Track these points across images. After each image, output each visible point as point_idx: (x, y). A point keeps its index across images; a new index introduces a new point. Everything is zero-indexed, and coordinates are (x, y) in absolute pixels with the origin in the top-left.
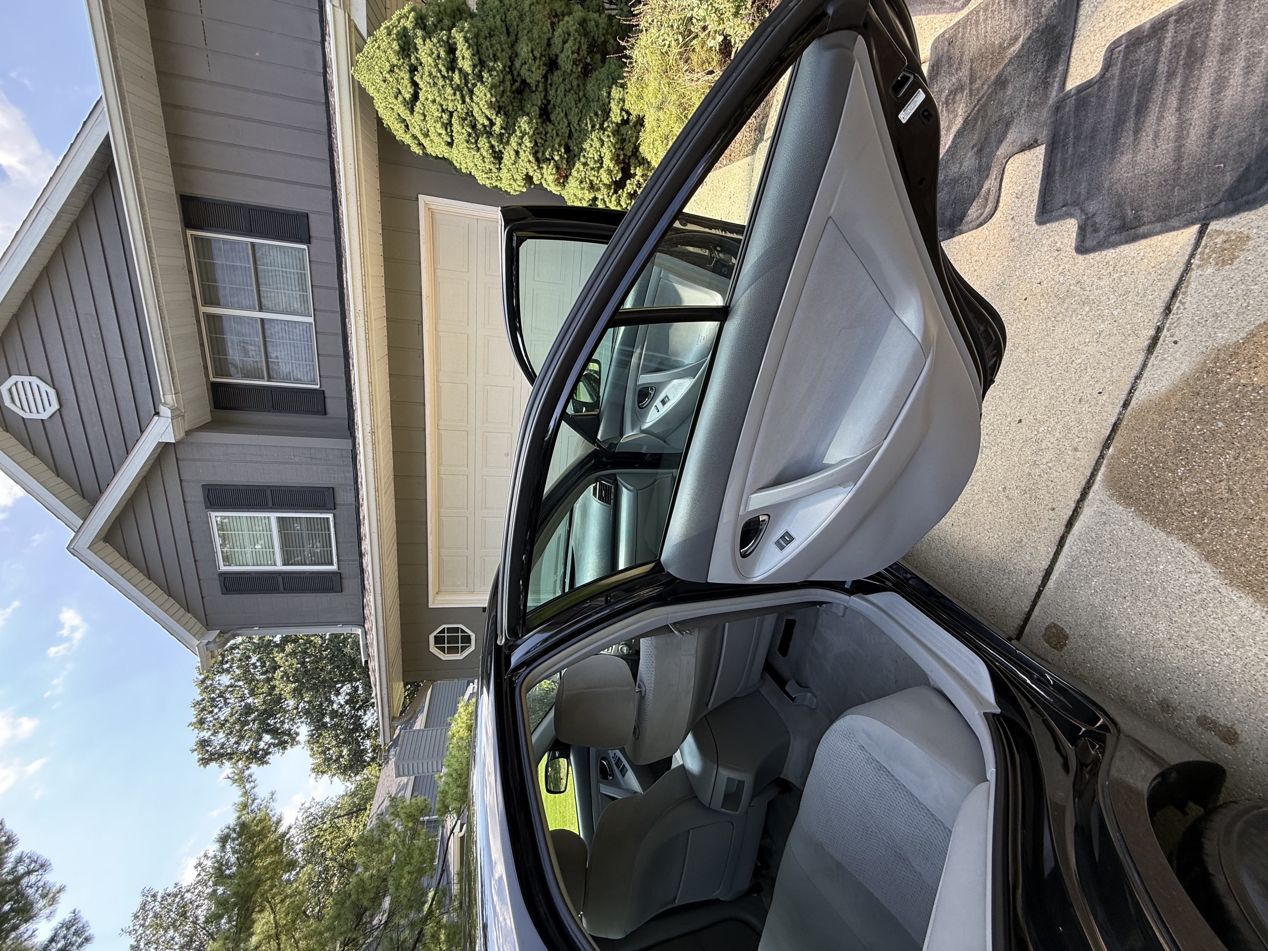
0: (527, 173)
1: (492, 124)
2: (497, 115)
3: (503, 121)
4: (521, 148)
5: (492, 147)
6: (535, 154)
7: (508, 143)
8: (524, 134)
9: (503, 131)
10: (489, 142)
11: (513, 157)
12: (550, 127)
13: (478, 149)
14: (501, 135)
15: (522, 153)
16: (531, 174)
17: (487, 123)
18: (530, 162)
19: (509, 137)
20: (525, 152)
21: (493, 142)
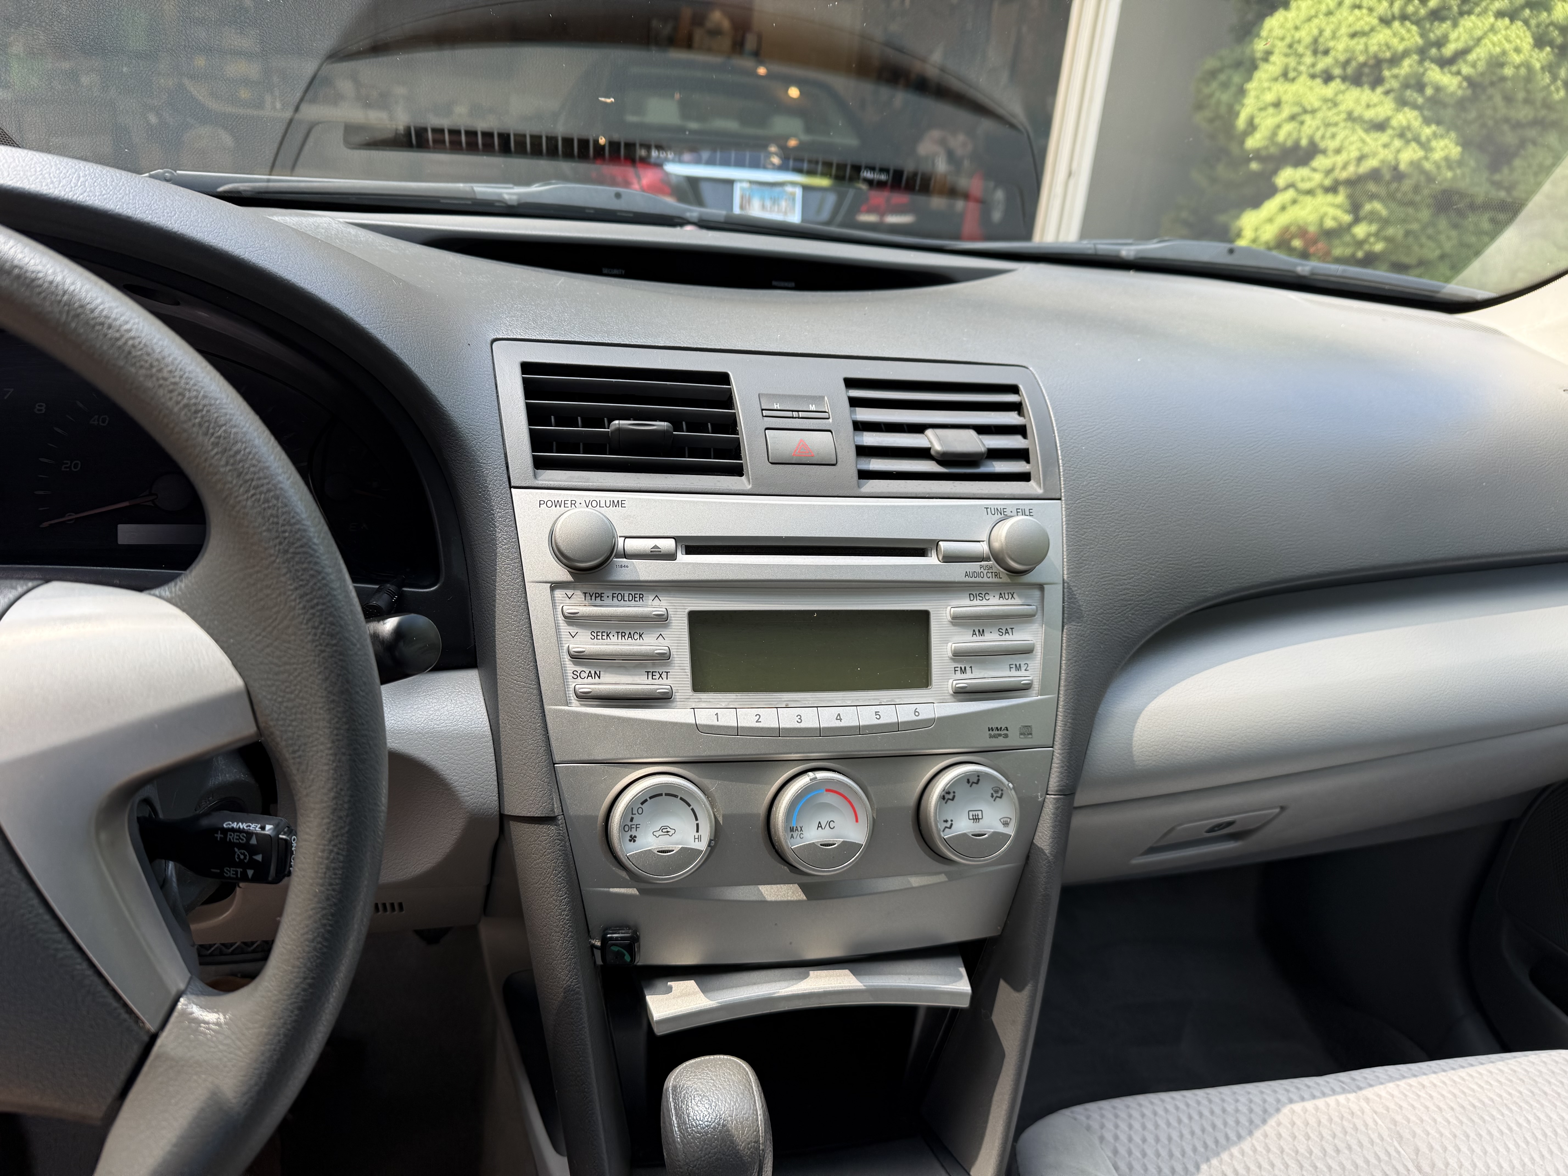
0: (1324, 152)
1: (1444, 63)
2: (1468, 79)
3: (1453, 94)
4: (1392, 137)
5: (1395, 60)
6: (1375, 175)
7: (1402, 103)
8: (1425, 146)
9: (1429, 91)
10: (1406, 53)
11: (1369, 114)
12: (1425, 214)
13: (1386, 21)
14: (1420, 87)
15: (1384, 138)
16: (1320, 162)
17: (1449, 50)
18: (1361, 159)
19: (1415, 106)
20: (1385, 146)
21: (1406, 63)
